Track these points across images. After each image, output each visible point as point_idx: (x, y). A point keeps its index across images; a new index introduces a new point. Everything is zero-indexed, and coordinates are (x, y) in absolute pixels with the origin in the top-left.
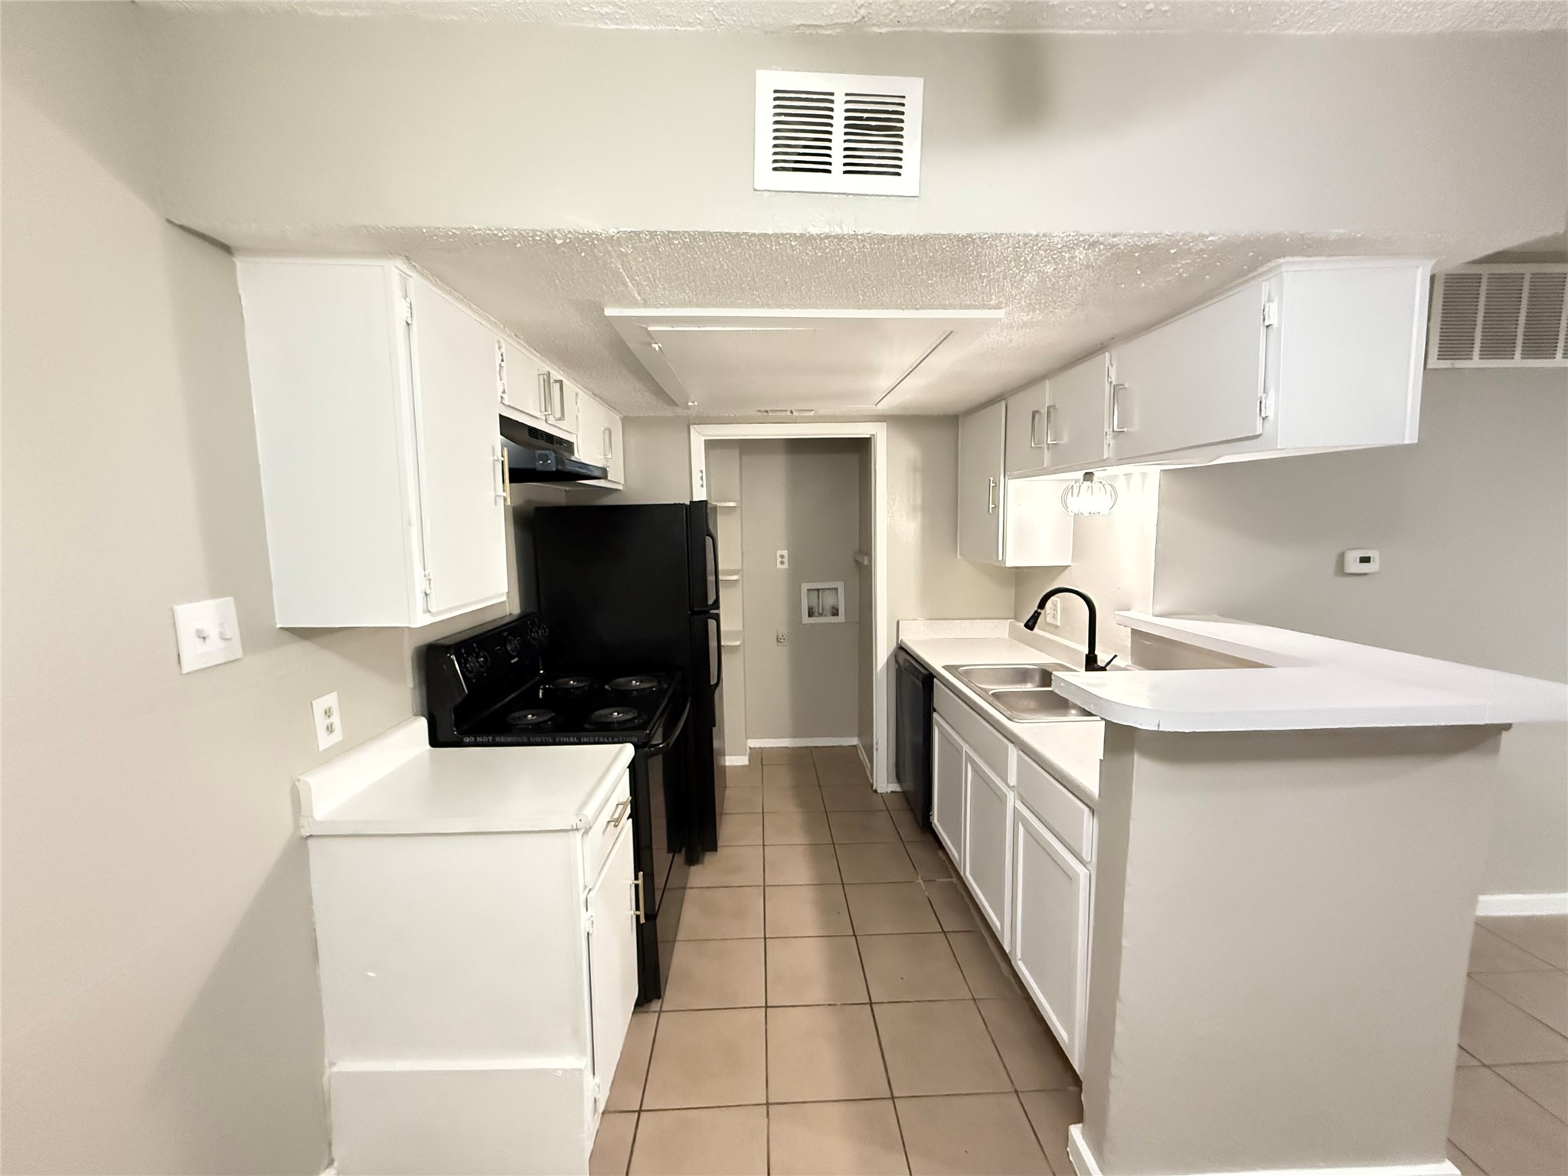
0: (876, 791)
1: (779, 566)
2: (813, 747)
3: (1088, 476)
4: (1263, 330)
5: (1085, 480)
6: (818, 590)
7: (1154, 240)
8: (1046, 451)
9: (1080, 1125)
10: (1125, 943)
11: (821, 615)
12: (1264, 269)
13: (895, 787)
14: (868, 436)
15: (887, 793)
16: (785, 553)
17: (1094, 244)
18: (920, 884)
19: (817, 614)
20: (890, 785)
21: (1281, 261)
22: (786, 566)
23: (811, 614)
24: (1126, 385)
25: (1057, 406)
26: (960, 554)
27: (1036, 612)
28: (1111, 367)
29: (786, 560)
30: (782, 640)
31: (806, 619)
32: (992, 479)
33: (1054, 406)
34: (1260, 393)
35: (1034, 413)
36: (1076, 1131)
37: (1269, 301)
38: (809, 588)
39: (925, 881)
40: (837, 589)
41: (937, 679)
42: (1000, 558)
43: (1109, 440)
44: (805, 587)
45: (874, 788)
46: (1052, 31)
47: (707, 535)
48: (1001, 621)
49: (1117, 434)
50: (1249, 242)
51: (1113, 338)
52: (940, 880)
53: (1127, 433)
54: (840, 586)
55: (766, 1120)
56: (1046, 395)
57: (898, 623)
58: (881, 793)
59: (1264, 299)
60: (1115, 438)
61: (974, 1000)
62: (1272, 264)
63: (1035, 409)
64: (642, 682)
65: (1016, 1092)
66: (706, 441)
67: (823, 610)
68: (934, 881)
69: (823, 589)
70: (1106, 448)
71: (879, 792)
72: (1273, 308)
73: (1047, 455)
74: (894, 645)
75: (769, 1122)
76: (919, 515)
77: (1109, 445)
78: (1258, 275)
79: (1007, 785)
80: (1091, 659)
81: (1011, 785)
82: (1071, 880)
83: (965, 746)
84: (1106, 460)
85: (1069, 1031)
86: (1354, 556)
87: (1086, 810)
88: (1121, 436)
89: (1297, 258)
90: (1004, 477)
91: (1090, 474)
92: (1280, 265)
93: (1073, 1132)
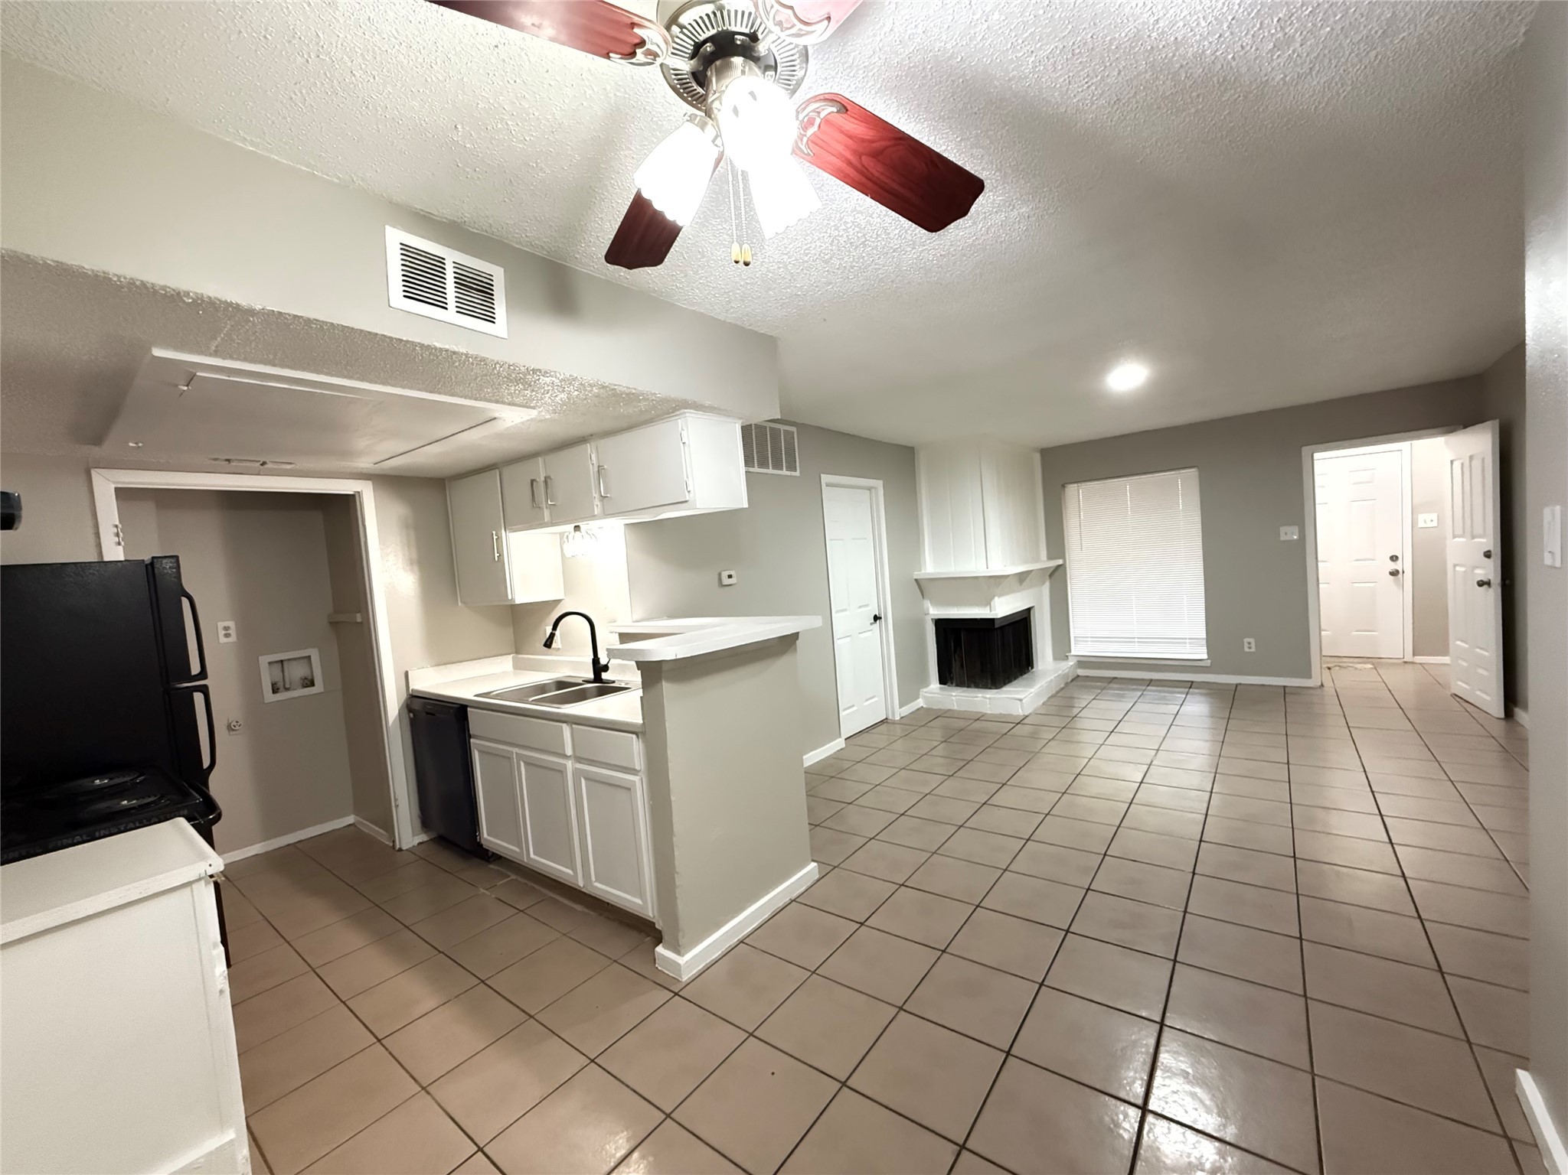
0: (400, 850)
1: (222, 640)
2: (296, 843)
3: (577, 528)
4: (682, 444)
5: (575, 531)
6: (282, 661)
7: (634, 391)
8: (545, 509)
9: (661, 945)
10: (673, 798)
11: (287, 689)
12: (678, 413)
13: (423, 837)
14: (352, 493)
15: (414, 846)
16: (231, 624)
17: (604, 387)
18: (483, 893)
19: (282, 688)
20: (416, 837)
21: (686, 411)
22: (233, 639)
23: (275, 690)
24: (605, 467)
25: (552, 477)
26: (461, 602)
27: (551, 633)
28: (591, 453)
29: (232, 632)
30: (237, 728)
31: (269, 697)
32: (494, 533)
33: (549, 477)
34: (685, 478)
35: (532, 481)
36: (660, 949)
37: (683, 430)
38: (270, 661)
39: (487, 890)
40: (309, 658)
41: (471, 707)
42: (510, 598)
43: (597, 502)
44: (264, 660)
45: (398, 847)
46: (573, 266)
47: (183, 596)
48: (505, 657)
49: (603, 498)
50: (674, 400)
51: (592, 435)
52: (501, 882)
53: (610, 498)
54: (314, 654)
55: (429, 1097)
56: (540, 469)
57: (407, 674)
58: (407, 850)
59: (680, 429)
60: (601, 501)
61: (565, 935)
62: (682, 411)
63: (533, 478)
64: (111, 779)
65: (615, 961)
66: (116, 489)
67: (291, 683)
68: (496, 885)
69: (289, 660)
70: (595, 507)
71: (404, 848)
72: (684, 433)
73: (546, 513)
74: (404, 696)
75: (432, 1096)
76: (416, 568)
77: (597, 506)
78: (675, 416)
79: (565, 756)
80: (596, 661)
81: (569, 755)
82: (629, 789)
83: (515, 750)
84: (595, 516)
85: (642, 896)
86: (725, 574)
87: (634, 736)
88: (605, 500)
89: (692, 411)
90: (505, 531)
91: (578, 526)
92: (685, 413)
93: (658, 953)
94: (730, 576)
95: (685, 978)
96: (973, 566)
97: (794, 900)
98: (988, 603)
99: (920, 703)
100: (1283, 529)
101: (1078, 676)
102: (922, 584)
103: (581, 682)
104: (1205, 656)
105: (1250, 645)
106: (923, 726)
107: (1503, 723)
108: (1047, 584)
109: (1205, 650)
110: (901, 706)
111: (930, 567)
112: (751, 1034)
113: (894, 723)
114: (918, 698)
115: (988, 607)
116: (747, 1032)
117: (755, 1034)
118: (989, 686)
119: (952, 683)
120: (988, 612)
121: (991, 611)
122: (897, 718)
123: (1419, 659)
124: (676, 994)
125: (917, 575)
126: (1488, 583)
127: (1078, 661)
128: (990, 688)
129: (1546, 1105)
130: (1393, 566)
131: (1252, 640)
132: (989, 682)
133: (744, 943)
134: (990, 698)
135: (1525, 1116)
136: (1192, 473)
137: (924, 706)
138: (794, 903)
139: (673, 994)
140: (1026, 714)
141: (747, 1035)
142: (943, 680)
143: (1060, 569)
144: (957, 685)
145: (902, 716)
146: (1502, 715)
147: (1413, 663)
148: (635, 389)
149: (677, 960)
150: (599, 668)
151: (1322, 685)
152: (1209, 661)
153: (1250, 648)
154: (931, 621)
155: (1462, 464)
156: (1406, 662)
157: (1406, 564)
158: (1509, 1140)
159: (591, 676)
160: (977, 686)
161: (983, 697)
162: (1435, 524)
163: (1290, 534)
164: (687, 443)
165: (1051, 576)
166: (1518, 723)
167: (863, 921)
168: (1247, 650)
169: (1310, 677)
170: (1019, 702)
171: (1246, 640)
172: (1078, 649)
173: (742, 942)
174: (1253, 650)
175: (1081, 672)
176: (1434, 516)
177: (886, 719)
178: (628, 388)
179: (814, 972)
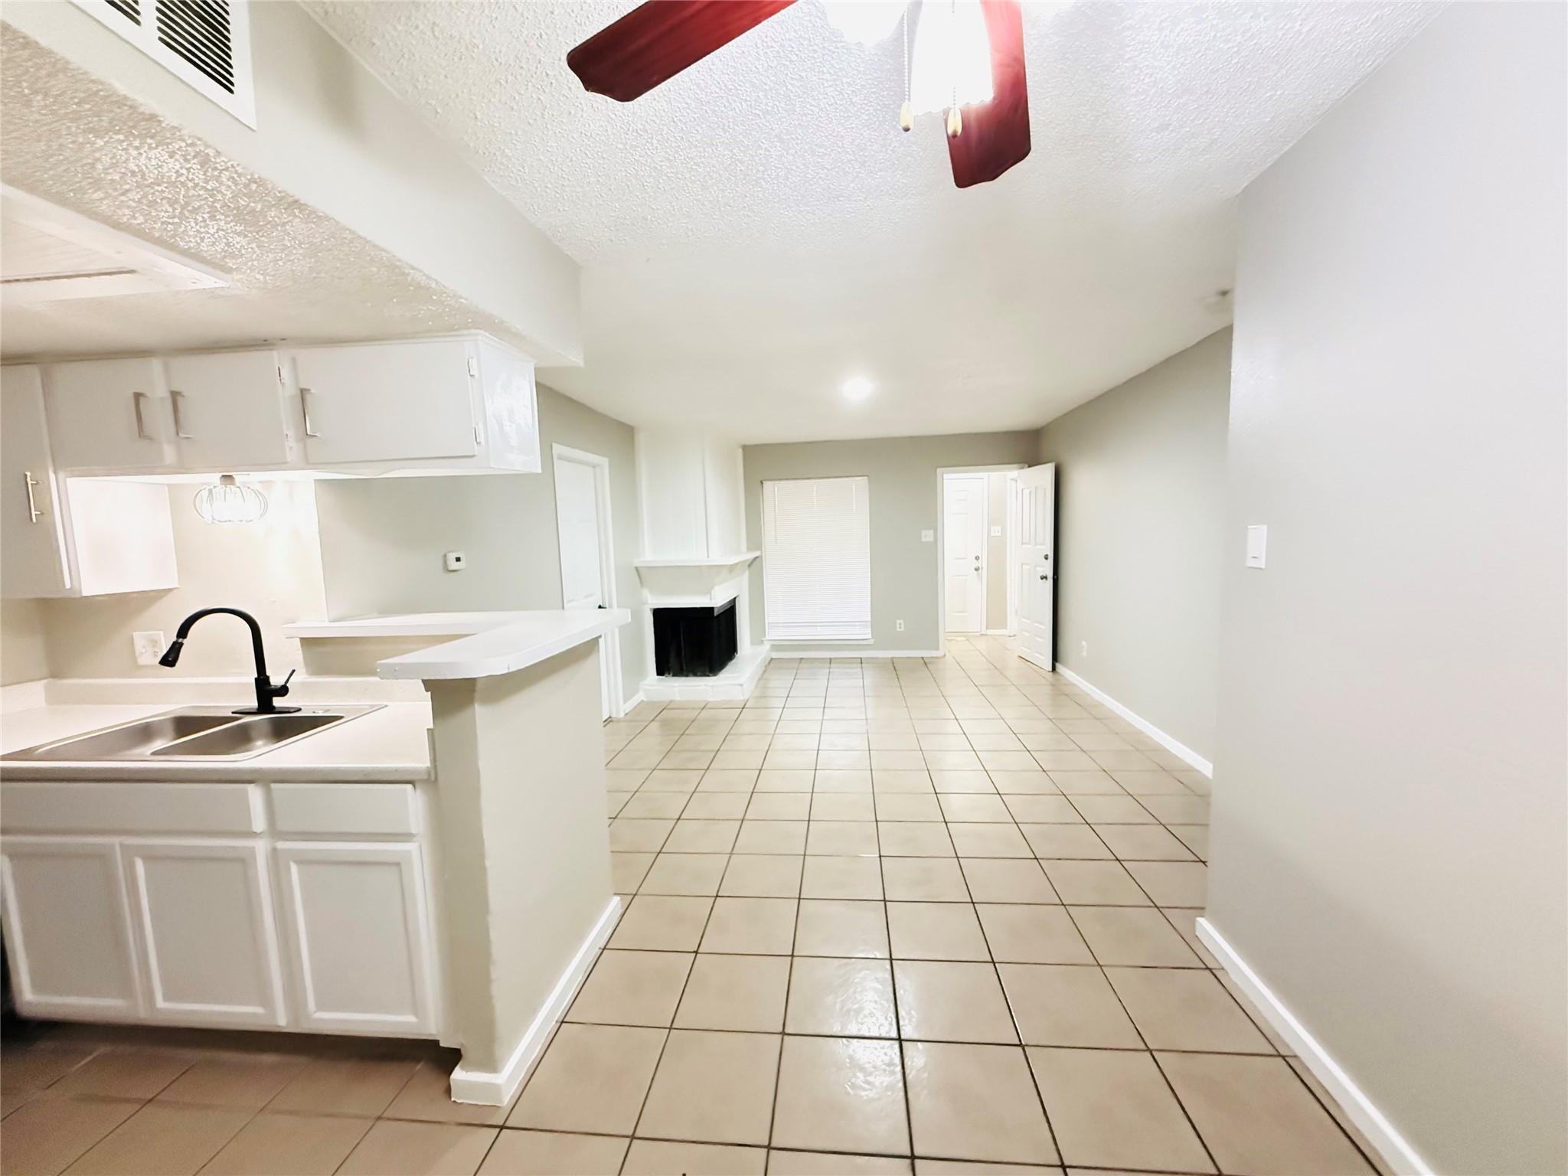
3: (228, 480)
5: (221, 483)
8: (166, 445)
9: (458, 1068)
12: (464, 333)
21: (478, 332)
25: (188, 394)
27: (175, 642)
28: (281, 366)
32: (29, 474)
33: (181, 393)
35: (138, 396)
36: (458, 1074)
37: (471, 357)
42: (68, 585)
43: (292, 442)
48: (26, 685)
51: (283, 339)
53: (320, 439)
56: (155, 379)
59: (467, 355)
60: (300, 441)
62: (473, 331)
63: (139, 391)
65: (378, 1118)
70: (288, 449)
72: (474, 364)
73: (167, 450)
77: (291, 448)
78: (463, 335)
79: (253, 835)
80: (262, 682)
81: (259, 831)
82: (398, 864)
83: (116, 841)
84: (286, 463)
85: (416, 1008)
86: (452, 556)
87: (409, 787)
88: (309, 441)
89: (487, 334)
90: (55, 472)
91: (230, 476)
92: (478, 334)
93: (453, 1080)
94: (458, 559)
95: (506, 1101)
96: (693, 554)
97: (605, 948)
98: (708, 592)
99: (640, 697)
100: (924, 533)
101: (772, 659)
102: (640, 570)
103: (231, 715)
104: (870, 636)
105: (900, 626)
106: (652, 721)
107: (1051, 673)
108: (747, 573)
109: (869, 630)
110: (625, 702)
111: (649, 555)
112: (633, 1137)
113: (619, 721)
114: (637, 692)
115: (709, 596)
116: (627, 1137)
117: (638, 1134)
118: (708, 673)
119: (669, 674)
120: (709, 601)
121: (711, 599)
122: (622, 715)
123: (990, 632)
124: (502, 1128)
125: (637, 563)
126: (1046, 578)
127: (772, 645)
128: (708, 676)
129: (1225, 940)
130: (977, 564)
131: (902, 621)
132: (707, 669)
133: (566, 1022)
134: (712, 686)
135: (1208, 950)
136: (863, 482)
137: (645, 700)
138: (605, 951)
139: (498, 1130)
140: (746, 698)
141: (627, 1141)
142: (660, 672)
143: (758, 560)
144: (673, 676)
145: (626, 712)
146: (1051, 669)
147: (986, 635)
148: (437, 283)
149: (493, 1081)
150: (266, 692)
151: (945, 655)
152: (873, 640)
153: (900, 628)
154: (649, 610)
155: (1030, 492)
156: (982, 635)
157: (983, 563)
158: (1210, 970)
159: (253, 703)
160: (695, 675)
161: (705, 685)
162: (999, 534)
163: (927, 536)
164: (477, 376)
165: (750, 565)
166: (1059, 674)
167: (696, 950)
168: (898, 629)
169: (937, 649)
170: (739, 687)
171: (898, 622)
172: (773, 635)
173: (563, 1022)
174: (902, 629)
175: (775, 655)
176: (1000, 528)
177: (610, 717)
178: (428, 277)
179: (670, 1028)
